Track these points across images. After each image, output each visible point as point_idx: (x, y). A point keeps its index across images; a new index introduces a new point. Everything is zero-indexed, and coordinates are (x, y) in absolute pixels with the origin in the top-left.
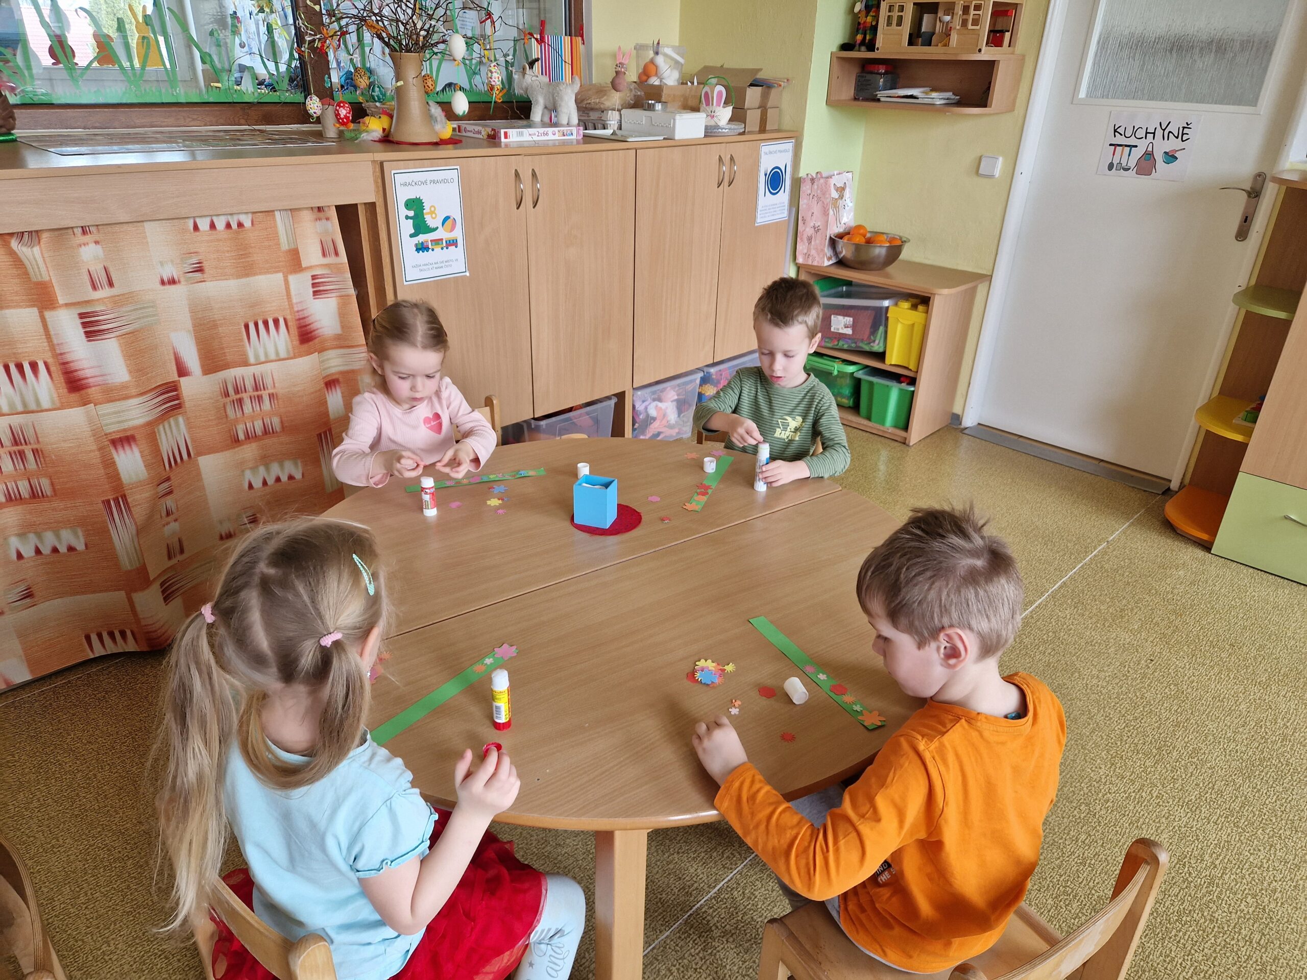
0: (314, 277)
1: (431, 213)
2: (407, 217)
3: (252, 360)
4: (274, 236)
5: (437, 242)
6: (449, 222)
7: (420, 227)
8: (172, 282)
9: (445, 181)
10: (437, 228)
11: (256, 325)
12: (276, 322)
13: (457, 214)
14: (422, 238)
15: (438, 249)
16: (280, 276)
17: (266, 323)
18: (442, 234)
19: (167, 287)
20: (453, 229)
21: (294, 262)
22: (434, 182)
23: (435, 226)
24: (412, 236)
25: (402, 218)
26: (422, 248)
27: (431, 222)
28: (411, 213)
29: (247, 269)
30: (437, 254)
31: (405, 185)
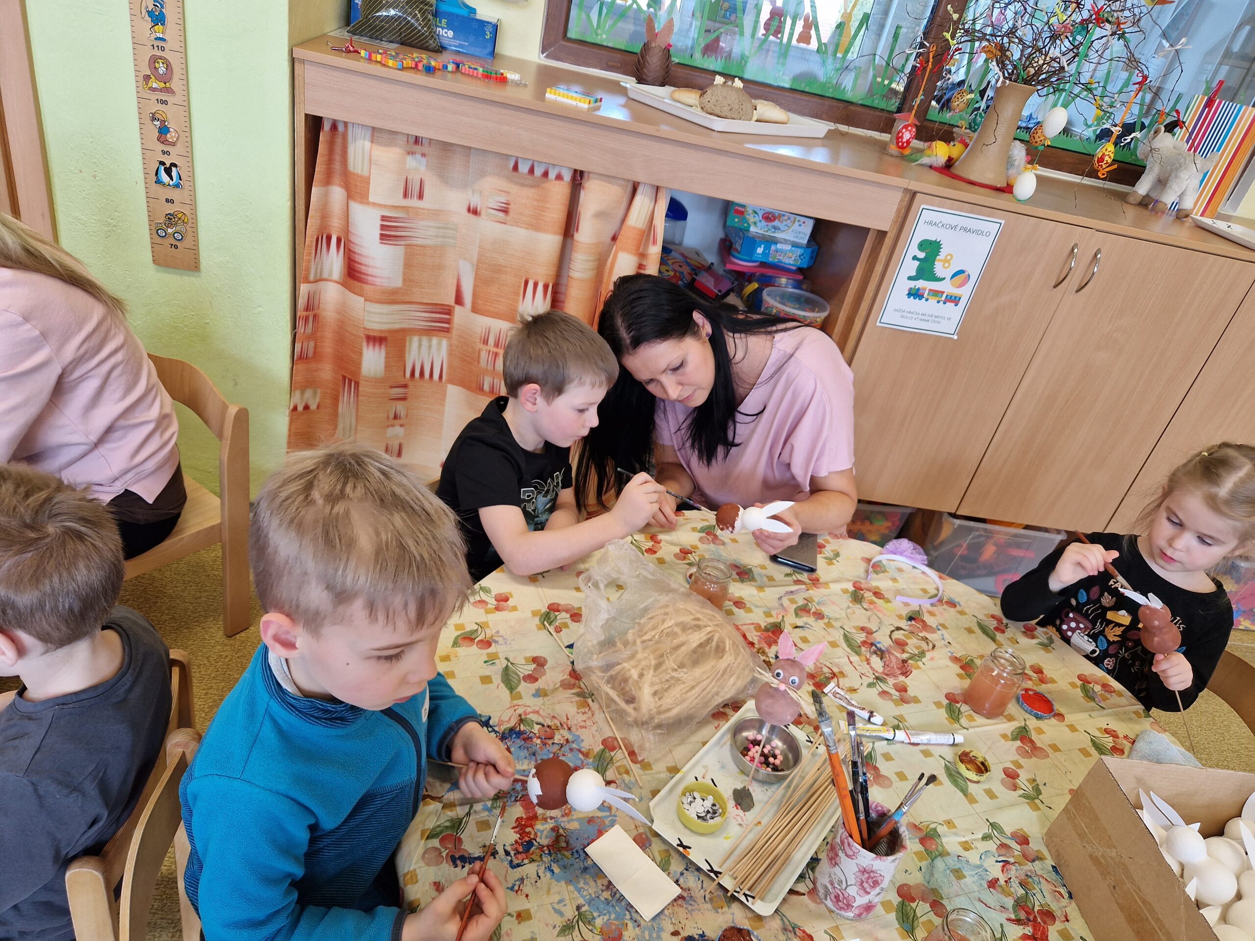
1: (945, 261)
2: (915, 258)
5: (936, 293)
6: (962, 276)
7: (925, 271)
9: (978, 231)
10: (944, 279)
13: (974, 272)
14: (920, 284)
15: (933, 301)
18: (946, 287)
20: (961, 285)
22: (965, 230)
23: (942, 276)
24: (910, 278)
25: (909, 257)
26: (915, 294)
27: (939, 269)
28: (921, 255)
30: (930, 306)
31: (930, 223)
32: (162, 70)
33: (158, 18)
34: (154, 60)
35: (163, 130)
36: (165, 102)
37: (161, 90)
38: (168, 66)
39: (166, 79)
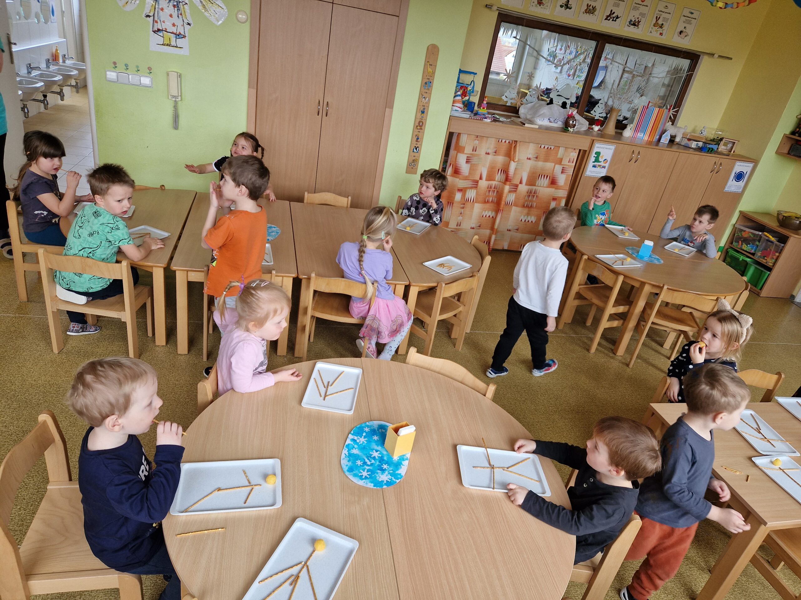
0: (563, 168)
1: (601, 157)
3: (537, 185)
4: (557, 153)
5: (600, 166)
6: (605, 161)
7: (597, 160)
8: (530, 159)
9: (609, 149)
11: (542, 175)
12: (547, 176)
13: (609, 159)
14: (596, 163)
15: (599, 168)
16: (554, 164)
17: (544, 176)
18: (602, 164)
19: (528, 160)
20: (606, 163)
21: (560, 162)
22: (606, 148)
23: (601, 161)
24: (593, 162)
25: (593, 156)
26: (594, 166)
27: (600, 159)
28: (596, 156)
29: (546, 160)
31: (598, 147)
32: (421, 124)
33: (423, 112)
34: (420, 122)
35: (418, 139)
36: (419, 132)
37: (420, 129)
38: (423, 123)
39: (421, 126)
